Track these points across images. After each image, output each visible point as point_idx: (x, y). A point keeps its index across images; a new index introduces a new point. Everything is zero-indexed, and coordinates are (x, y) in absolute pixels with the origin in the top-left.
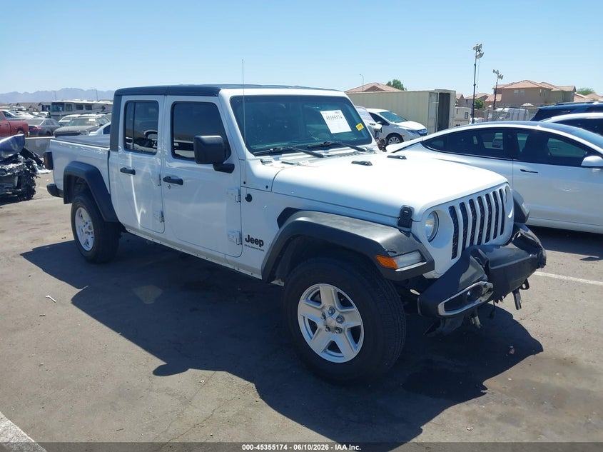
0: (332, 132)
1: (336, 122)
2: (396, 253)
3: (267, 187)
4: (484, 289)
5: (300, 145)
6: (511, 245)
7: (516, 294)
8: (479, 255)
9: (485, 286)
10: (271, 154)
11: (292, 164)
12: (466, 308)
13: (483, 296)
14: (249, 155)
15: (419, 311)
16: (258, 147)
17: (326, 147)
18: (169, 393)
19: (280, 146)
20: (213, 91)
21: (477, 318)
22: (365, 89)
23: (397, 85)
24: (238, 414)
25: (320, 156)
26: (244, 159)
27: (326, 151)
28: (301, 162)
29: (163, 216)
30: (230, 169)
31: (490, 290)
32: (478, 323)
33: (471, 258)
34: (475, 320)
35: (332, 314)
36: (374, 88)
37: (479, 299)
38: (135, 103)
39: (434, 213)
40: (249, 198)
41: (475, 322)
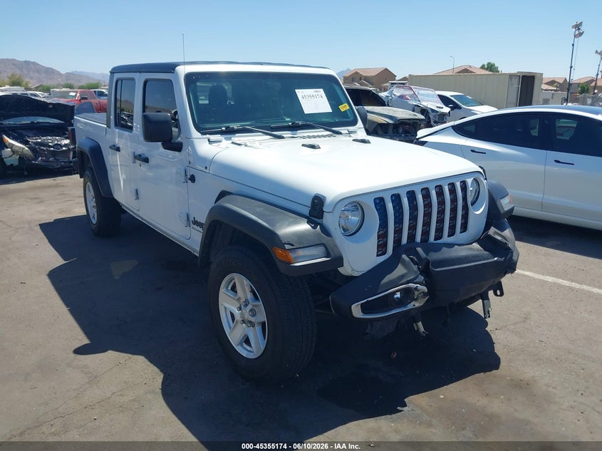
0: (306, 112)
1: (314, 102)
2: (293, 245)
3: (206, 168)
4: (416, 293)
5: (263, 125)
6: (476, 245)
7: (485, 301)
8: (417, 254)
9: (416, 289)
10: (222, 133)
11: (240, 145)
12: (394, 312)
13: (416, 300)
14: (195, 134)
15: (333, 311)
16: (208, 126)
17: (294, 128)
18: (84, 370)
19: (235, 126)
20: (170, 68)
21: (420, 324)
22: (456, 71)
23: (491, 67)
24: (134, 400)
25: (280, 137)
26: (189, 138)
27: (295, 132)
28: (248, 144)
29: (137, 194)
30: (178, 148)
31: (425, 294)
32: (422, 329)
33: (404, 256)
34: (417, 326)
35: (246, 305)
36: (466, 71)
37: (412, 303)
38: (122, 80)
39: (354, 203)
40: (193, 179)
41: (418, 329)
